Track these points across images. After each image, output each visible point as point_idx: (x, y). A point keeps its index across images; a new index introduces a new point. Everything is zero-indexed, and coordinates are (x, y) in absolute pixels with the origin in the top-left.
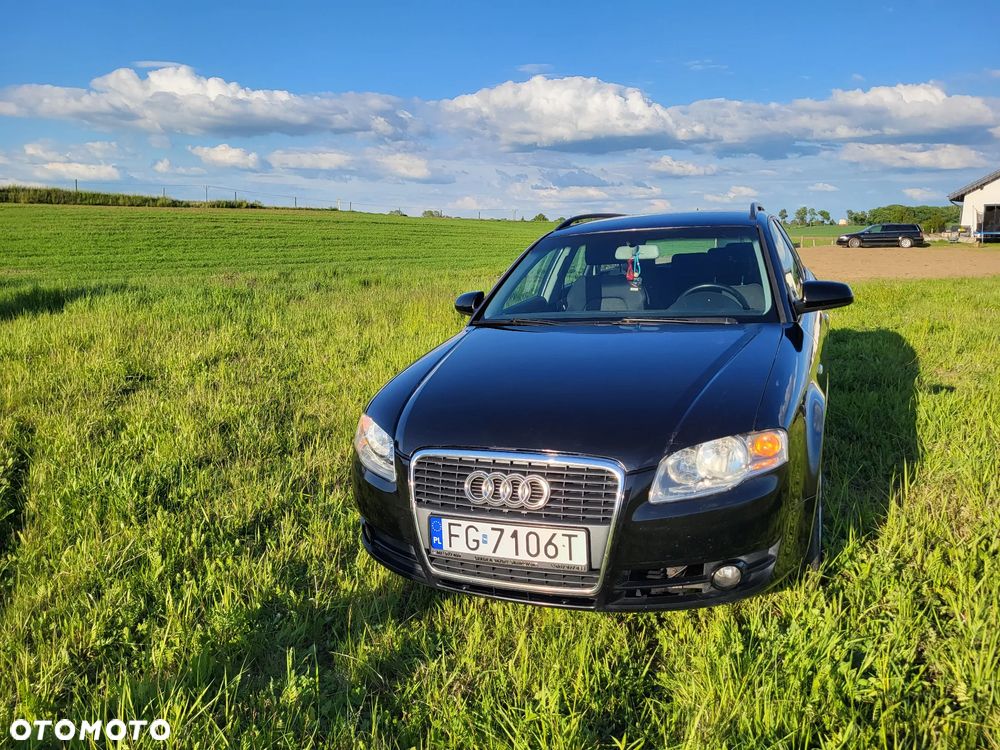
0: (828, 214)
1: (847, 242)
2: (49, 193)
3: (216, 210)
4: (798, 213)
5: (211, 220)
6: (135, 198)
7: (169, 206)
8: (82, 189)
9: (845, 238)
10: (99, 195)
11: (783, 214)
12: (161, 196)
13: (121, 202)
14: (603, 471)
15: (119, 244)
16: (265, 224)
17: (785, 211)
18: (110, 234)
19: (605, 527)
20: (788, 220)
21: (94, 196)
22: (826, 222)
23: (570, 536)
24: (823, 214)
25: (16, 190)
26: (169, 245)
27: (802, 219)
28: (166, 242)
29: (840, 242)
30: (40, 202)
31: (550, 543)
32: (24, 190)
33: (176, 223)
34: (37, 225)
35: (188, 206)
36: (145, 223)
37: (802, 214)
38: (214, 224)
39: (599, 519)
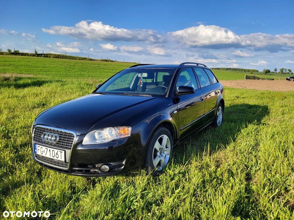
0: (291, 70)
1: (289, 79)
2: (59, 55)
3: (101, 62)
4: (281, 70)
5: (98, 64)
6: (81, 58)
7: (89, 60)
8: (67, 55)
9: (289, 78)
10: (71, 57)
11: (276, 70)
12: (88, 57)
13: (77, 58)
14: (72, 134)
15: (71, 70)
16: (112, 66)
17: (276, 69)
18: (70, 67)
19: (70, 150)
20: (277, 72)
21: (70, 57)
22: (290, 73)
23: (61, 152)
24: (289, 70)
25: (50, 54)
26: (84, 71)
27: (282, 72)
28: (84, 70)
29: (287, 79)
30: (56, 58)
31: (57, 154)
32: (52, 54)
33: (88, 65)
34: (52, 64)
35: (95, 60)
36: (80, 65)
37: (282, 70)
38: (98, 66)
39: (69, 148)
